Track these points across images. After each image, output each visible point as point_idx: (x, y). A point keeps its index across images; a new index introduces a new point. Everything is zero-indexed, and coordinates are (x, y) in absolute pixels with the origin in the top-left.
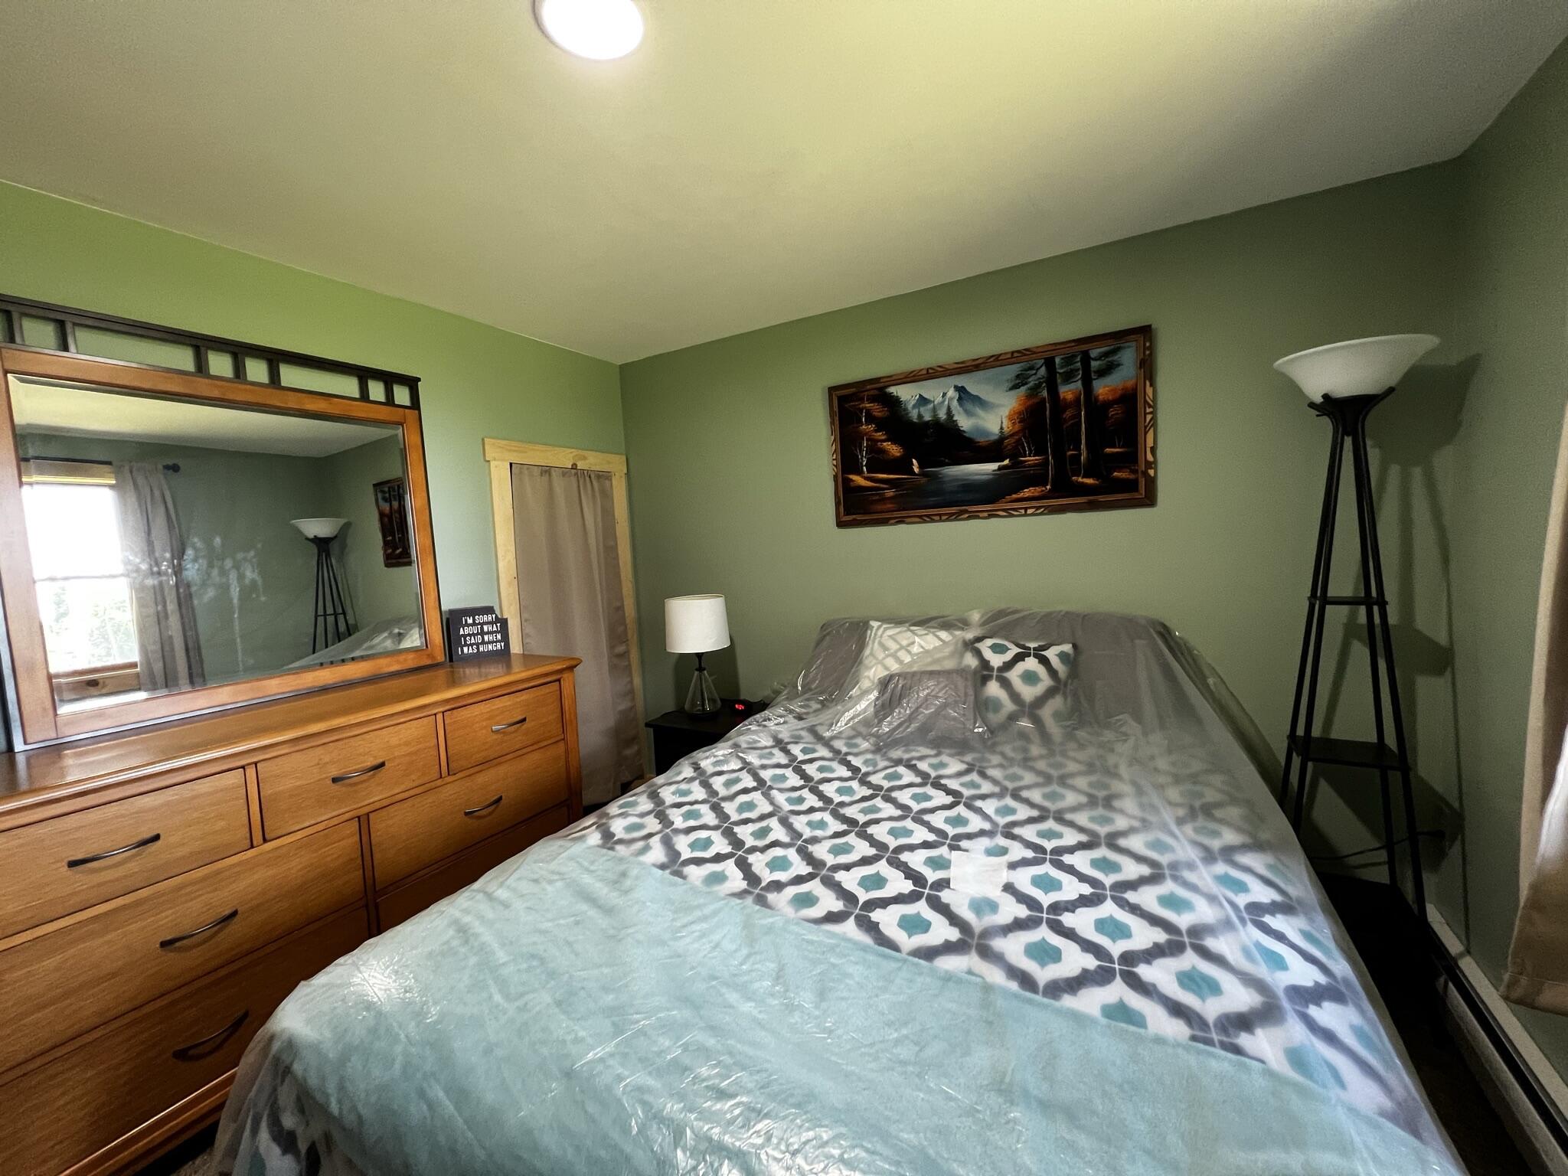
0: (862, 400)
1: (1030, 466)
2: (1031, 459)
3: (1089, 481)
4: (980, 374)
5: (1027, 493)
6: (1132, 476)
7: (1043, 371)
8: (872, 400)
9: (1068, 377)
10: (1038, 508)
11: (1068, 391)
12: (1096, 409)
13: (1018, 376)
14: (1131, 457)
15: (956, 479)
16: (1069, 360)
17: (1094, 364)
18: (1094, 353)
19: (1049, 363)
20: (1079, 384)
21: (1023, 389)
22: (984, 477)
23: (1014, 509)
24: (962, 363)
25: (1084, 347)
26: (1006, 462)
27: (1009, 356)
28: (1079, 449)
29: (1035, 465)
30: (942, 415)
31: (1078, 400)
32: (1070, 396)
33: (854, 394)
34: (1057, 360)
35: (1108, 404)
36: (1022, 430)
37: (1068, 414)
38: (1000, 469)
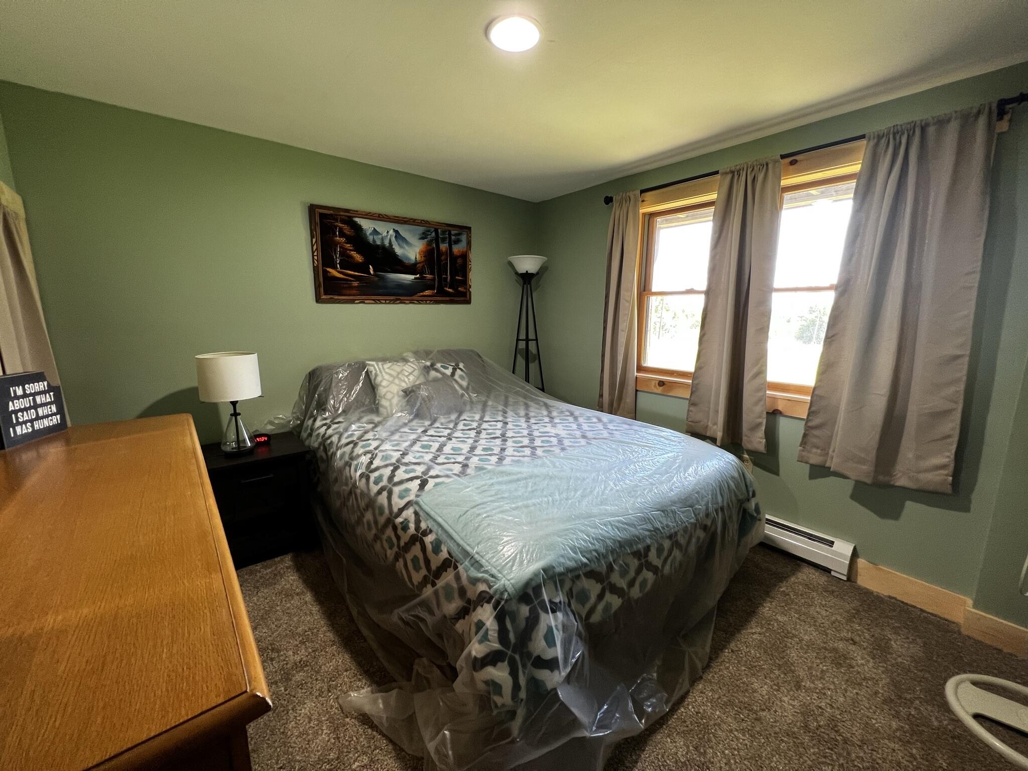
0: (336, 220)
1: (428, 280)
2: (429, 276)
3: (450, 290)
4: (407, 226)
5: (427, 293)
6: (465, 291)
7: (433, 234)
8: (343, 222)
9: (444, 240)
10: (431, 301)
11: (444, 247)
12: (454, 258)
13: (423, 233)
14: (465, 282)
15: (393, 281)
16: (444, 232)
17: (453, 237)
18: (453, 232)
19: (436, 231)
20: (447, 245)
21: (426, 240)
22: (408, 282)
23: (422, 301)
24: (398, 217)
25: (450, 228)
26: (418, 276)
27: (420, 221)
28: (447, 275)
29: (430, 279)
30: (387, 243)
31: (447, 252)
32: (444, 250)
33: (331, 215)
34: (439, 231)
35: (457, 257)
36: (425, 261)
37: (443, 258)
38: (415, 279)
